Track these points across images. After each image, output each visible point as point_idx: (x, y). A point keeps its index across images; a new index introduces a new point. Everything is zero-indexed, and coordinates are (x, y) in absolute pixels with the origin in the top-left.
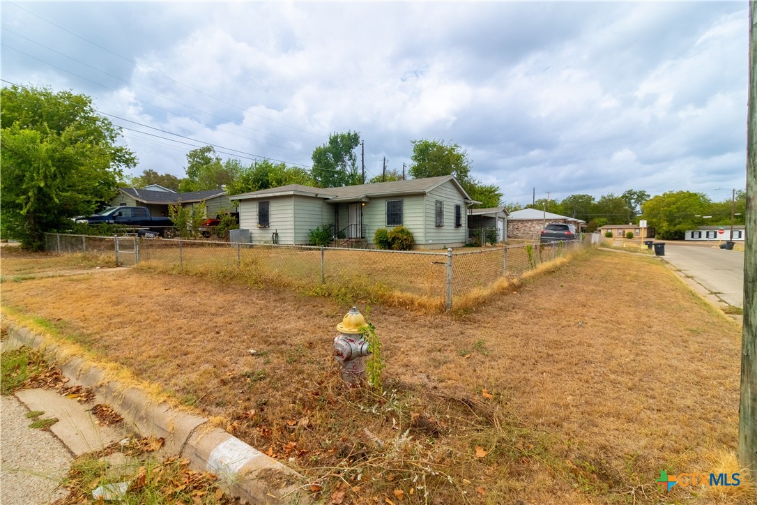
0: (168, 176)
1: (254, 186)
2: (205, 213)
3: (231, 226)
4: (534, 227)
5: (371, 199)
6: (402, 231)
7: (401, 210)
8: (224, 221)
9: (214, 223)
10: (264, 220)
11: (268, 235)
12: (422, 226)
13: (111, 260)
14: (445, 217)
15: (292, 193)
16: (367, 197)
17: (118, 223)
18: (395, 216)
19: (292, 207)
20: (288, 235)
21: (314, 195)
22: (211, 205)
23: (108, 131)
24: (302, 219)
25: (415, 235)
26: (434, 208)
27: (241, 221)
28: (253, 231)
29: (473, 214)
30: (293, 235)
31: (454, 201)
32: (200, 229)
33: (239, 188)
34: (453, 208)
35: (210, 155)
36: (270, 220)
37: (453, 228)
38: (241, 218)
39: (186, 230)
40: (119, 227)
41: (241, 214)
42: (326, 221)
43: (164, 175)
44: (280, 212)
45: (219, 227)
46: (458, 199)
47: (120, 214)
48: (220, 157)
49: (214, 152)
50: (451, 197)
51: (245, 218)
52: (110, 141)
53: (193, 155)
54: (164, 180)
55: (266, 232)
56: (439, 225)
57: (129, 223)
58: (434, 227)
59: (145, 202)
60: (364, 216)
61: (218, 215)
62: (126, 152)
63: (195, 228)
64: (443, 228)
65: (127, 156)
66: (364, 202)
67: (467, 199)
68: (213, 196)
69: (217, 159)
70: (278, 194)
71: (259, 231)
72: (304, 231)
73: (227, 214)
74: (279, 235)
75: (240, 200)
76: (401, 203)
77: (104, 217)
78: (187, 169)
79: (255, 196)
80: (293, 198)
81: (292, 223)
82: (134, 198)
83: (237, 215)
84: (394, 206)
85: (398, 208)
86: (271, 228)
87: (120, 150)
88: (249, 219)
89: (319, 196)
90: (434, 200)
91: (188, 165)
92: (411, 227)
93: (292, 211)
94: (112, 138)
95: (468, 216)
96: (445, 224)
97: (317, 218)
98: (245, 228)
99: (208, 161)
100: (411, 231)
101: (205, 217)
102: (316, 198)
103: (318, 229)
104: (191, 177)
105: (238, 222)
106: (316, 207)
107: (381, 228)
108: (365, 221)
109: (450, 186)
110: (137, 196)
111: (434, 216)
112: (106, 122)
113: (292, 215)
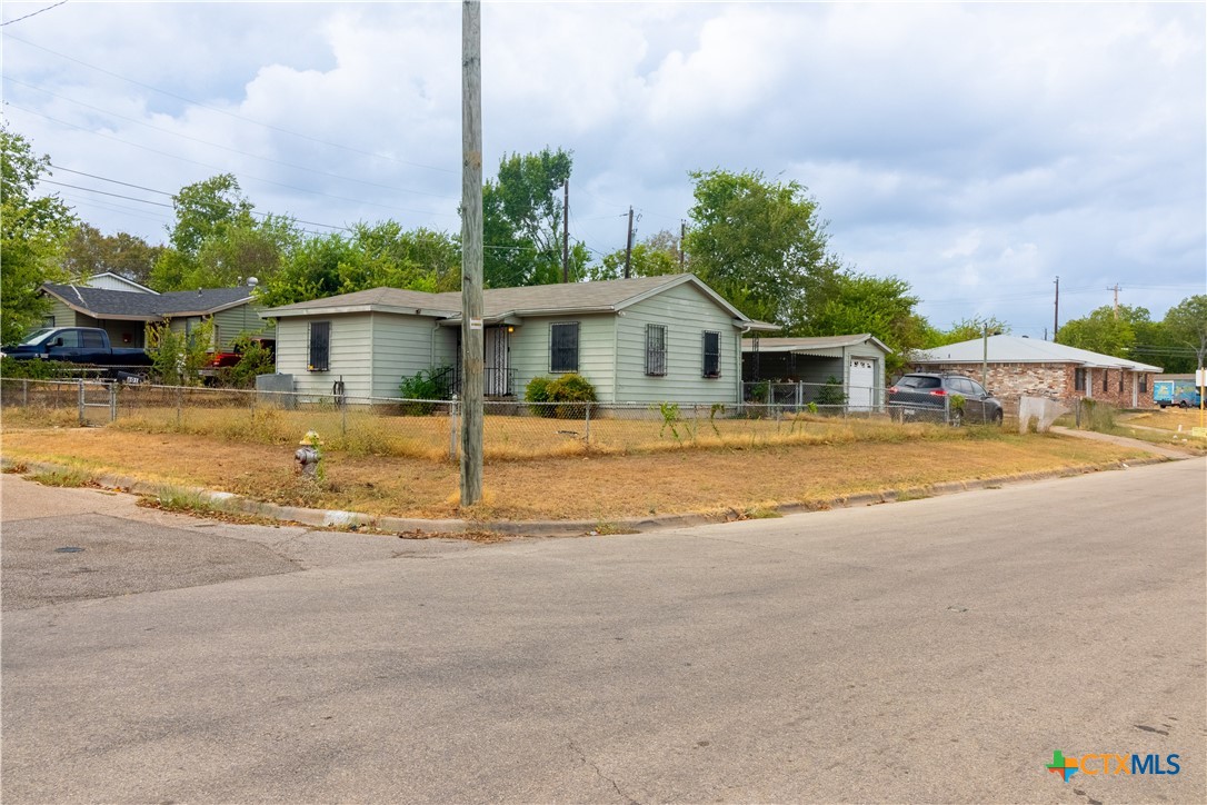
0: (124, 237)
1: (309, 287)
2: (212, 342)
3: (262, 367)
4: (1001, 382)
5: (524, 320)
6: (574, 383)
7: (576, 342)
8: (247, 357)
9: (229, 360)
10: (319, 356)
11: (324, 387)
12: (611, 374)
13: (71, 417)
14: (670, 356)
15: (368, 308)
16: (515, 316)
17: (59, 358)
18: (565, 355)
19: (370, 334)
20: (362, 386)
21: (413, 312)
22: (223, 321)
23: (23, 163)
24: (390, 358)
25: (599, 390)
26: (642, 339)
27: (278, 359)
28: (300, 379)
29: (761, 349)
30: (370, 386)
31: (700, 324)
32: (201, 372)
33: (280, 291)
34: (699, 338)
35: (226, 196)
36: (332, 358)
37: (699, 379)
38: (279, 352)
39: (176, 374)
40: (59, 367)
41: (279, 345)
42: (438, 360)
43: (115, 236)
44: (348, 343)
45: (238, 368)
46: (711, 319)
47: (60, 342)
48: (250, 201)
49: (237, 188)
50: (691, 317)
51: (286, 352)
52: (25, 184)
53: (189, 197)
54: (115, 248)
55: (323, 379)
56: (655, 372)
57: (77, 359)
58: (642, 376)
59: (94, 315)
60: (513, 353)
61: (237, 345)
62: (55, 207)
63: (191, 369)
64: (665, 378)
65: (57, 216)
66: (512, 326)
67: (738, 319)
68: (229, 305)
69: (243, 205)
70: (345, 310)
71: (311, 379)
72: (393, 380)
73: (253, 343)
74: (346, 386)
75: (279, 319)
76: (576, 329)
77: (31, 347)
78: (173, 230)
79: (305, 313)
80: (372, 318)
81: (369, 364)
82: (73, 307)
83: (270, 344)
84: (564, 335)
85: (571, 338)
86: (332, 372)
87: (44, 204)
88: (292, 355)
89: (422, 313)
90: (643, 324)
91: (174, 221)
92: (592, 375)
93: (369, 342)
94: (29, 178)
95: (745, 355)
96: (669, 370)
97: (417, 353)
98: (285, 372)
99: (221, 211)
100: (592, 383)
101: (212, 349)
102: (417, 316)
103: (419, 377)
104: (181, 248)
105: (273, 362)
106: (419, 334)
107: (539, 376)
108: (515, 363)
109: (689, 293)
110: (78, 303)
111: (642, 354)
112: (19, 143)
113: (369, 350)
